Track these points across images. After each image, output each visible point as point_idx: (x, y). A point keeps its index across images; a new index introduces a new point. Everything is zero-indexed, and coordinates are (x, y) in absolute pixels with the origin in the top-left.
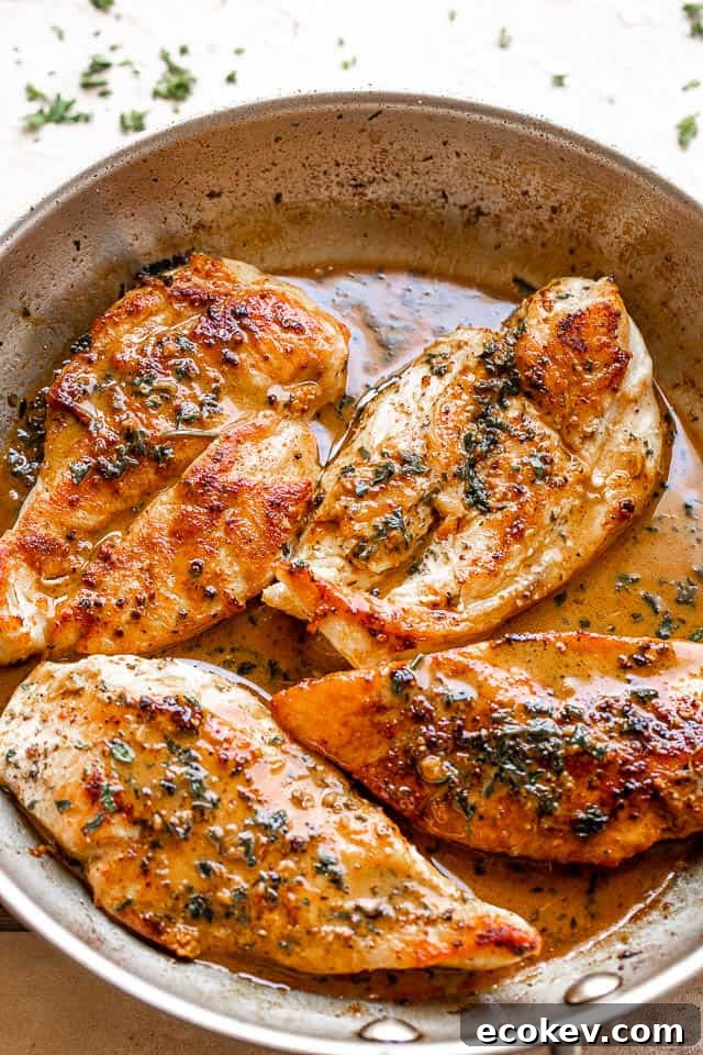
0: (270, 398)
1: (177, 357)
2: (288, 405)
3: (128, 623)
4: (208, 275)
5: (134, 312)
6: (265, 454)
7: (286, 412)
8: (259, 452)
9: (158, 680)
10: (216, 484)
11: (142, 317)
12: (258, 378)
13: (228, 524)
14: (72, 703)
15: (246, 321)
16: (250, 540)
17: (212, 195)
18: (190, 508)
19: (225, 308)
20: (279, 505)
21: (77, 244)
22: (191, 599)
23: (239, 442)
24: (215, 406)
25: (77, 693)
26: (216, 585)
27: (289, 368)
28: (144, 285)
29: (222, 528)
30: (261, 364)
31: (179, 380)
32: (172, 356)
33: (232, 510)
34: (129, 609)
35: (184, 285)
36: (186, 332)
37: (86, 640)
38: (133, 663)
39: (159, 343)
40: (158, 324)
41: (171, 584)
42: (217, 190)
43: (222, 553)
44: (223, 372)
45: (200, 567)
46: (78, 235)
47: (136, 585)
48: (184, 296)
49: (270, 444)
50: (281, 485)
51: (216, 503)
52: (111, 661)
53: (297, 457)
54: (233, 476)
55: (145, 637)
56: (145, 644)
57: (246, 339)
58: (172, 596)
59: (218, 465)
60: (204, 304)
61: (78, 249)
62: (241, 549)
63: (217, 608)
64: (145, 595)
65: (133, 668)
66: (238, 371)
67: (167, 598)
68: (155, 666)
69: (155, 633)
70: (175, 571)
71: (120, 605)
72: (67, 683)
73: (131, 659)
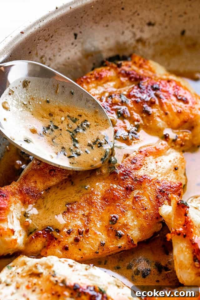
0: (165, 135)
1: (118, 105)
2: (174, 141)
3: (72, 243)
4: (140, 66)
5: (99, 79)
6: (159, 164)
7: (173, 145)
8: (156, 162)
9: (85, 275)
10: (131, 176)
11: (102, 82)
12: (160, 123)
13: (135, 198)
14: (35, 280)
15: (158, 92)
16: (146, 209)
17: (150, 24)
18: (115, 186)
19: (148, 84)
20: (164, 192)
21: (76, 35)
22: (108, 236)
23: (146, 155)
24: (136, 134)
25: (39, 275)
26: (123, 231)
27: (178, 121)
28: (106, 66)
29: (131, 200)
30: (163, 116)
31: (119, 117)
32: (116, 104)
33: (138, 191)
34: (73, 236)
35: (127, 69)
36: (125, 93)
37: (47, 249)
38: (71, 264)
39: (110, 96)
40: (110, 87)
41: (99, 226)
42: (153, 22)
43: (129, 214)
44: (142, 117)
45: (117, 219)
46: (77, 30)
47: (79, 223)
48: (127, 75)
49: (162, 160)
50: (166, 182)
51: (130, 185)
52: (60, 261)
53: (176, 169)
54: (141, 173)
55: (80, 252)
56: (79, 256)
57: (157, 102)
58: (98, 233)
59: (134, 165)
60: (137, 80)
61: (76, 38)
62: (140, 213)
63: (122, 243)
64: (84, 229)
65: (71, 266)
66: (150, 118)
67: (95, 233)
68: (84, 268)
69: (86, 252)
70: (102, 219)
71: (69, 233)
72: (34, 269)
73: (71, 261)
